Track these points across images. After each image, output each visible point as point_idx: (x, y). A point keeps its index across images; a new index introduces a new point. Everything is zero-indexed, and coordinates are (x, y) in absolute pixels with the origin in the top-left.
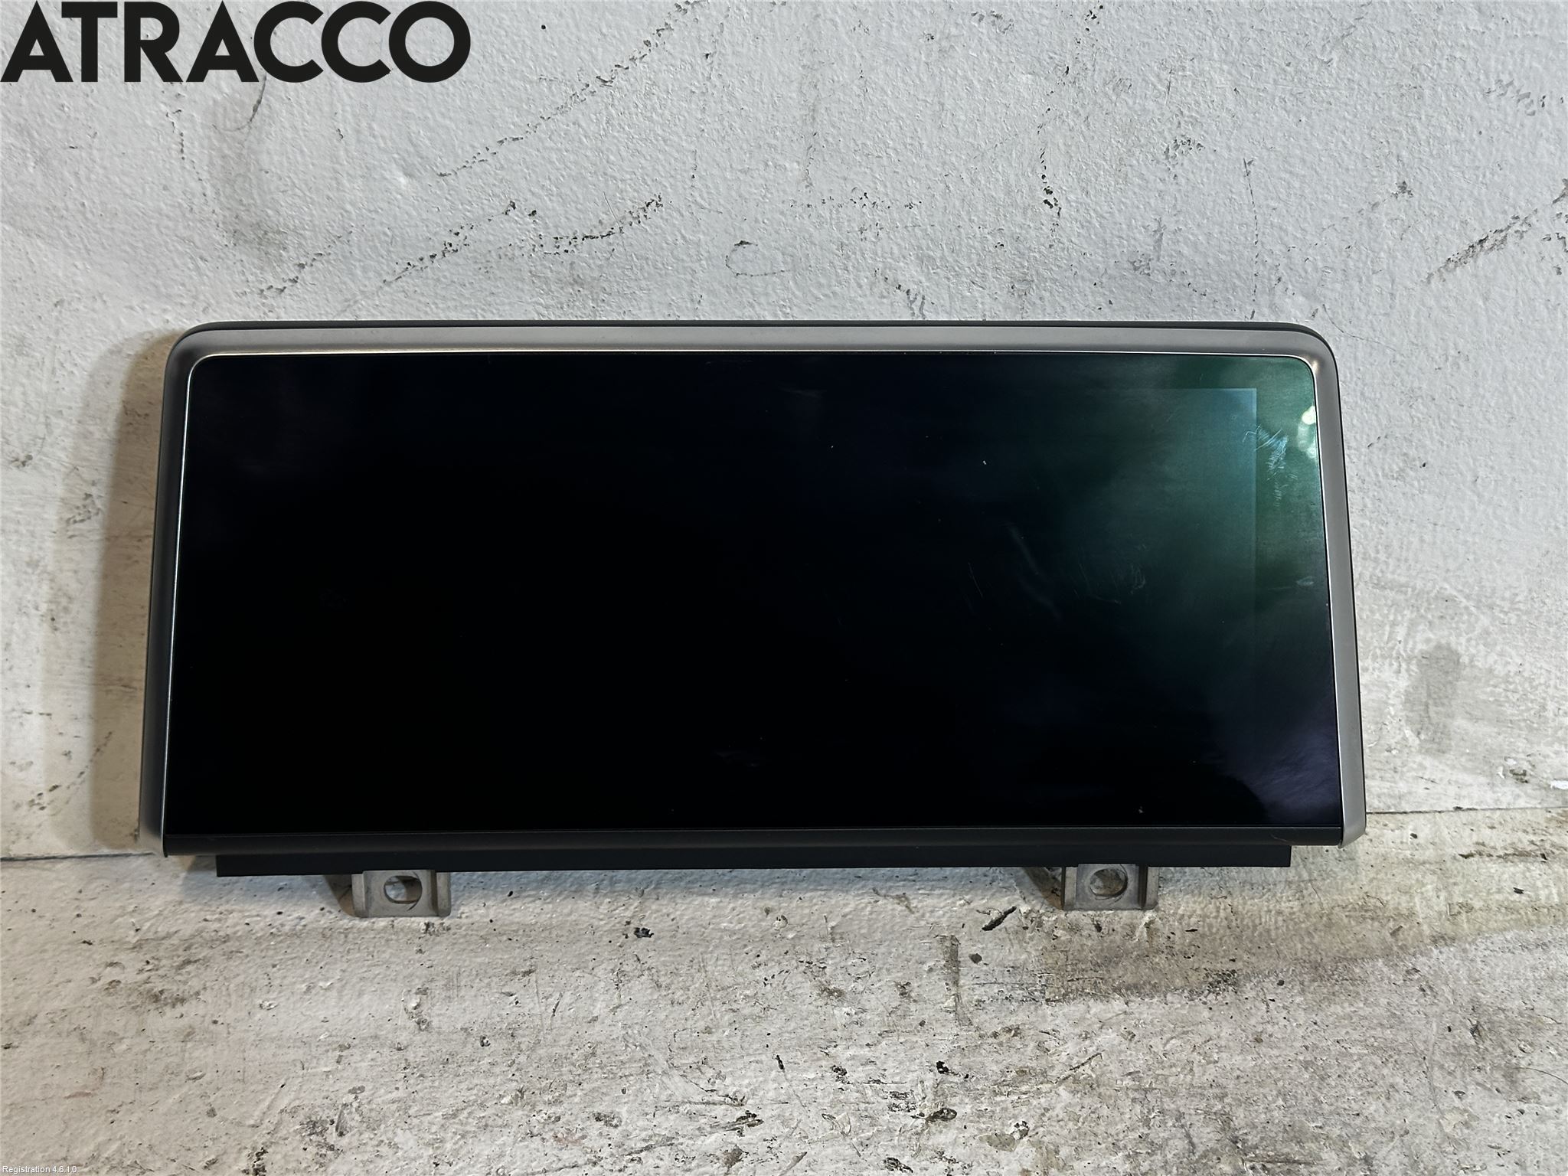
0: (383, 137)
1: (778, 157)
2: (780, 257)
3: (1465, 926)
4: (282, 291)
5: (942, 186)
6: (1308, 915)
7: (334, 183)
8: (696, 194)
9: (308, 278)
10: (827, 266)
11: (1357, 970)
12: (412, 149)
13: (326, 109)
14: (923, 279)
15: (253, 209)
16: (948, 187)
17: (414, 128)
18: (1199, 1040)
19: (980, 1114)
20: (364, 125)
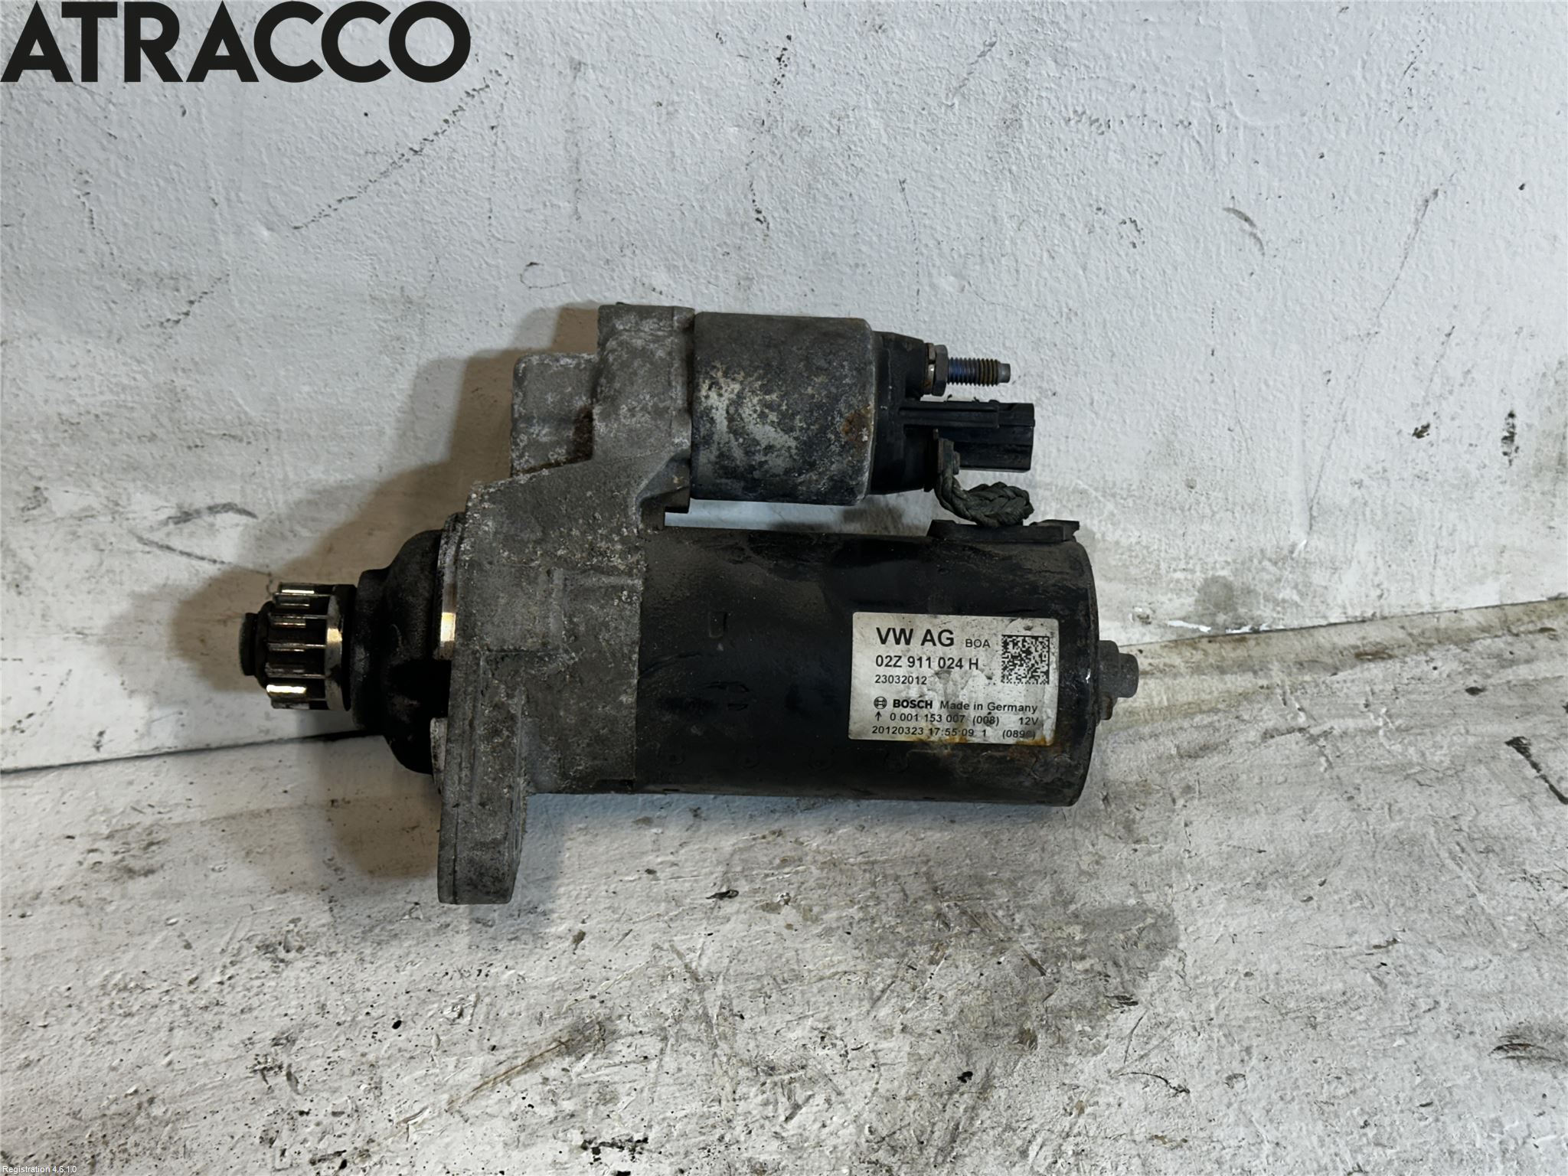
0: (248, 203)
1: (553, 198)
2: (561, 273)
4: (177, 322)
5: (679, 213)
7: (212, 239)
8: (493, 230)
9: (198, 311)
10: (598, 277)
12: (271, 210)
13: (202, 184)
14: (672, 283)
15: (151, 262)
16: (683, 213)
17: (271, 194)
19: (755, 891)
20: (233, 195)
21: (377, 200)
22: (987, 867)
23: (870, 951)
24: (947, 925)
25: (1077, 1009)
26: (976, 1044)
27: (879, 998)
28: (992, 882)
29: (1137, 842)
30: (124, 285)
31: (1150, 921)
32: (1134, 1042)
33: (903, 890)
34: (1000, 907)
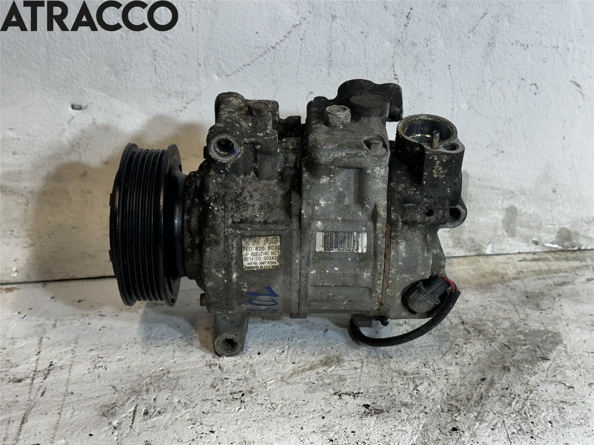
0: (211, 65)
1: (321, 67)
3: (522, 275)
6: (478, 275)
7: (198, 79)
8: (298, 79)
9: (189, 107)
11: (493, 286)
12: (219, 68)
15: (174, 87)
17: (220, 62)
20: (207, 62)
21: (257, 65)
22: (482, 316)
23: (440, 339)
24: (469, 333)
25: (526, 361)
26: (486, 370)
27: (445, 354)
28: (485, 320)
29: (542, 310)
30: (164, 95)
31: (550, 335)
32: (549, 372)
34: (490, 328)
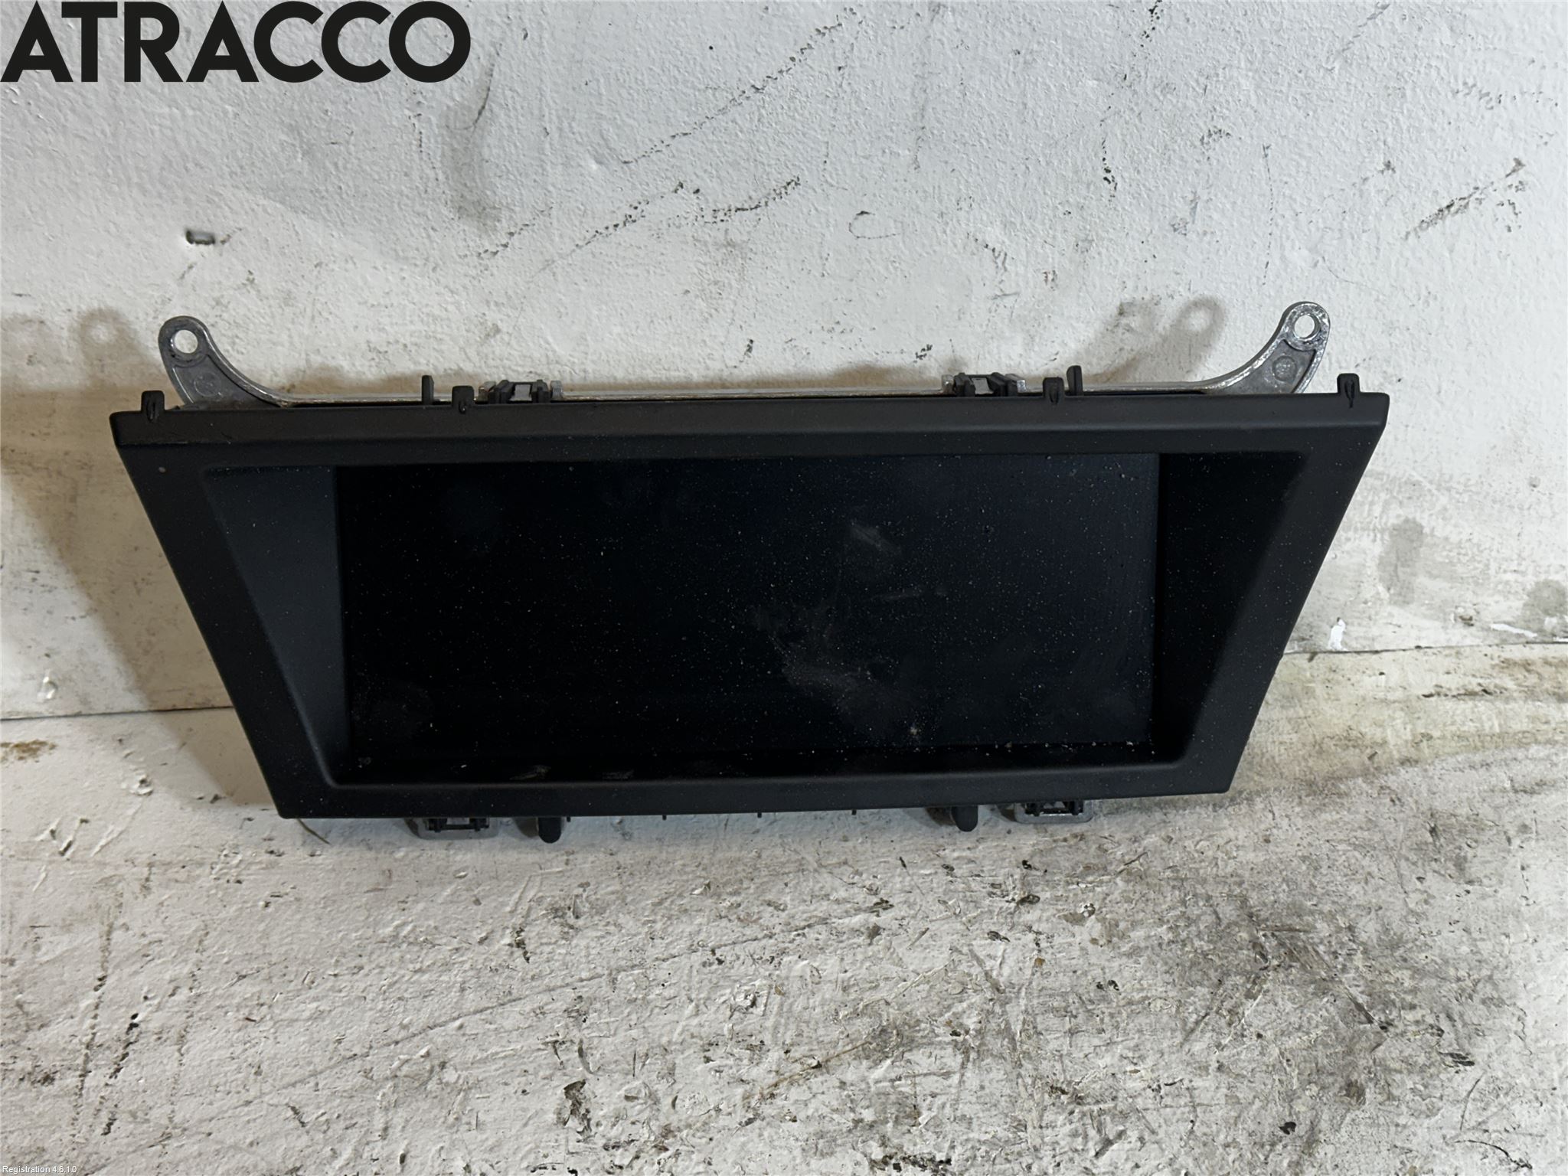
0: (580, 133)
1: (893, 145)
2: (892, 224)
3: (1426, 751)
4: (495, 253)
5: (1023, 167)
6: (1304, 745)
7: (540, 171)
8: (827, 175)
9: (517, 244)
10: (929, 230)
11: (1342, 787)
12: (602, 142)
13: (536, 112)
14: (1006, 240)
15: (475, 191)
16: (1027, 168)
17: (605, 126)
18: (1221, 842)
19: (1058, 899)
20: (565, 124)
21: (711, 137)
22: (1304, 895)
23: (1181, 977)
24: (1264, 957)
25: (1410, 1066)
27: (1192, 1030)
28: (1312, 913)
29: (1471, 882)
30: (445, 211)
31: (1485, 972)
32: (1470, 1107)
33: (1215, 912)
34: (1321, 943)
